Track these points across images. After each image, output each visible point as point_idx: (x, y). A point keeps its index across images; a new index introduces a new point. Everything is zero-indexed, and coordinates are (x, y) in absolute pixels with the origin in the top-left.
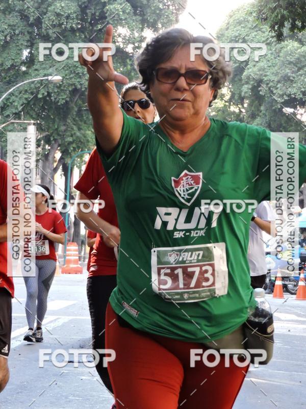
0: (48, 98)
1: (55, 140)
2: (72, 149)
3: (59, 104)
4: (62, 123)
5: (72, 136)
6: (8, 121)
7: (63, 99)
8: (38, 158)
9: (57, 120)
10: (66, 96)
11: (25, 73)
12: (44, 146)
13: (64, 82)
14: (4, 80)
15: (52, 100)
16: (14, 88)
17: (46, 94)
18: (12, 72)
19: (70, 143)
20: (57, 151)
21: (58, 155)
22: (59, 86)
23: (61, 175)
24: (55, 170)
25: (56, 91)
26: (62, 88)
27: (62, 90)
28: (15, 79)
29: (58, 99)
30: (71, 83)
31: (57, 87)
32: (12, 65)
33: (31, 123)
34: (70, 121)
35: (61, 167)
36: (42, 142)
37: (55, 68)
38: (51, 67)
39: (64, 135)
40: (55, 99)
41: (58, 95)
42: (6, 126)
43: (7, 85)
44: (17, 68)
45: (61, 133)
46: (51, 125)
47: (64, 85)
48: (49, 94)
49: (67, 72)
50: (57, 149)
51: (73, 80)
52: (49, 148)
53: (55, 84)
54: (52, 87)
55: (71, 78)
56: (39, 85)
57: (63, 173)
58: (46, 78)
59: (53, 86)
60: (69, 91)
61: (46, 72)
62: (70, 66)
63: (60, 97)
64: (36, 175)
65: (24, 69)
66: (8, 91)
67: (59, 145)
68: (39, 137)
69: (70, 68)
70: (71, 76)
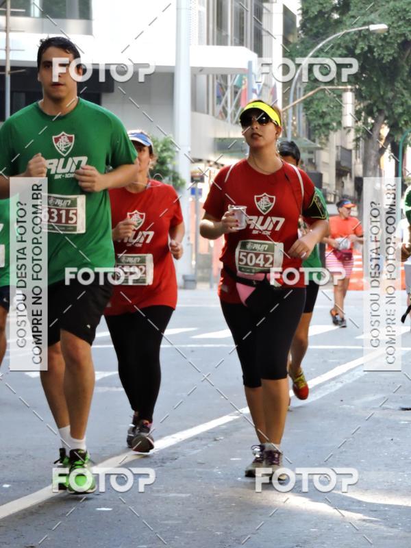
0: (369, 55)
1: (380, 111)
2: (403, 122)
3: (384, 62)
4: (389, 88)
5: (402, 105)
6: (317, 87)
7: (389, 55)
8: (358, 136)
9: (383, 84)
10: (393, 51)
11: (338, 22)
12: (366, 119)
13: (391, 32)
14: (310, 33)
15: (374, 56)
16: (324, 42)
17: (366, 48)
18: (320, 21)
19: (401, 115)
20: (383, 126)
21: (385, 131)
22: (384, 38)
23: (389, 157)
24: (382, 151)
25: (380, 44)
26: (388, 40)
27: (388, 43)
28: (326, 30)
29: (382, 55)
30: (399, 33)
31: (381, 39)
32: (320, 12)
33: (347, 89)
34: (399, 85)
35: (389, 146)
36: (363, 114)
37: (378, 13)
38: (372, 12)
39: (392, 104)
40: (379, 55)
41: (383, 49)
42: (314, 94)
43: (314, 39)
44: (326, 16)
45: (387, 101)
46: (374, 90)
47: (390, 36)
48: (371, 49)
49: (394, 18)
50: (383, 123)
51: (402, 28)
52: (373, 121)
53: (378, 35)
54: (374, 39)
55: (399, 27)
56: (357, 37)
57: (392, 154)
58: (367, 27)
59: (376, 39)
60: (398, 44)
61: (366, 19)
62: (398, 10)
63: (386, 53)
64: (356, 158)
65: (336, 16)
66: (316, 46)
67: (386, 118)
68: (359, 107)
69: (398, 12)
70: (400, 23)
